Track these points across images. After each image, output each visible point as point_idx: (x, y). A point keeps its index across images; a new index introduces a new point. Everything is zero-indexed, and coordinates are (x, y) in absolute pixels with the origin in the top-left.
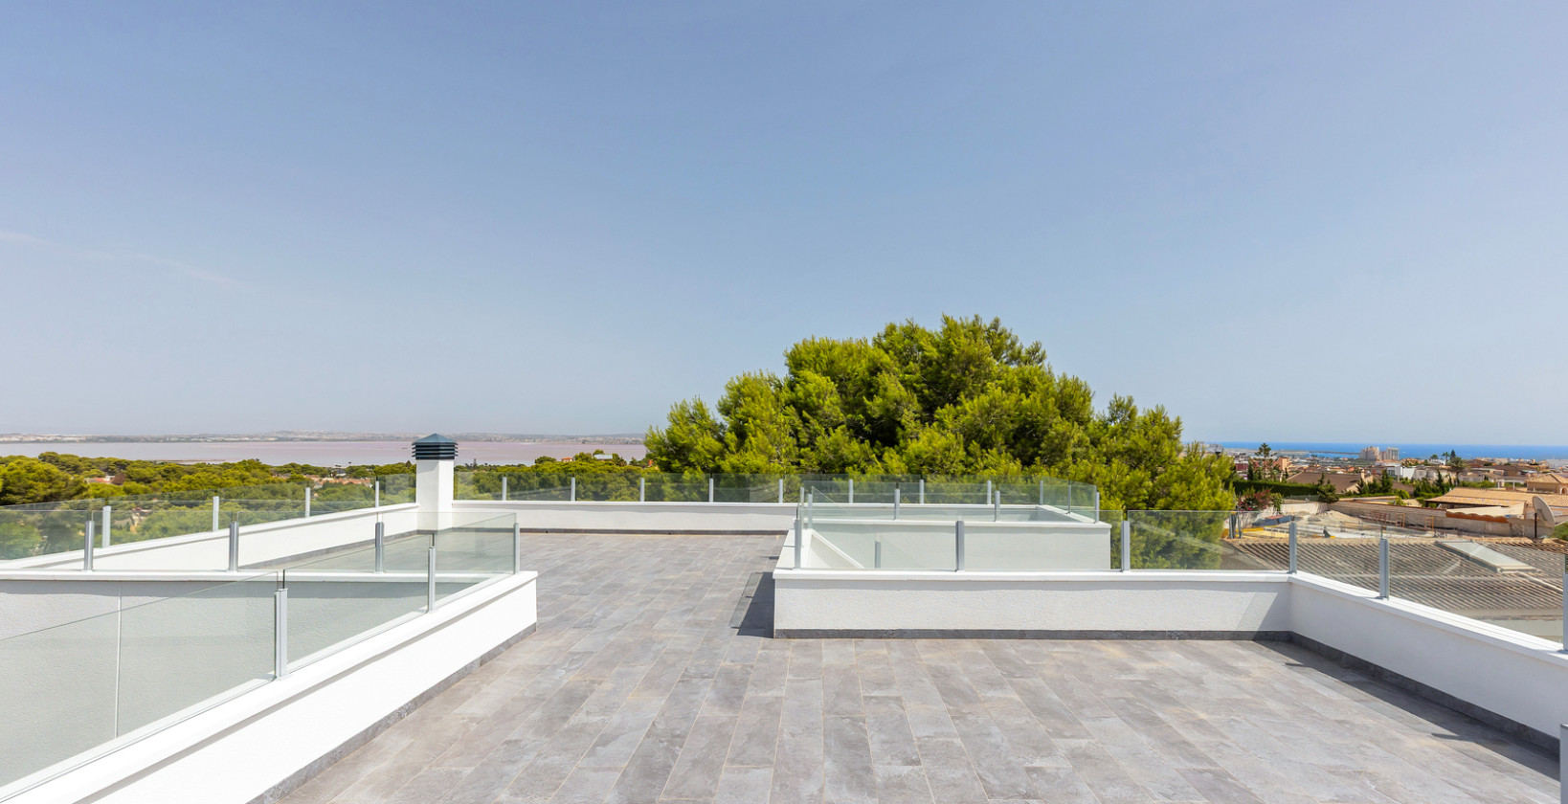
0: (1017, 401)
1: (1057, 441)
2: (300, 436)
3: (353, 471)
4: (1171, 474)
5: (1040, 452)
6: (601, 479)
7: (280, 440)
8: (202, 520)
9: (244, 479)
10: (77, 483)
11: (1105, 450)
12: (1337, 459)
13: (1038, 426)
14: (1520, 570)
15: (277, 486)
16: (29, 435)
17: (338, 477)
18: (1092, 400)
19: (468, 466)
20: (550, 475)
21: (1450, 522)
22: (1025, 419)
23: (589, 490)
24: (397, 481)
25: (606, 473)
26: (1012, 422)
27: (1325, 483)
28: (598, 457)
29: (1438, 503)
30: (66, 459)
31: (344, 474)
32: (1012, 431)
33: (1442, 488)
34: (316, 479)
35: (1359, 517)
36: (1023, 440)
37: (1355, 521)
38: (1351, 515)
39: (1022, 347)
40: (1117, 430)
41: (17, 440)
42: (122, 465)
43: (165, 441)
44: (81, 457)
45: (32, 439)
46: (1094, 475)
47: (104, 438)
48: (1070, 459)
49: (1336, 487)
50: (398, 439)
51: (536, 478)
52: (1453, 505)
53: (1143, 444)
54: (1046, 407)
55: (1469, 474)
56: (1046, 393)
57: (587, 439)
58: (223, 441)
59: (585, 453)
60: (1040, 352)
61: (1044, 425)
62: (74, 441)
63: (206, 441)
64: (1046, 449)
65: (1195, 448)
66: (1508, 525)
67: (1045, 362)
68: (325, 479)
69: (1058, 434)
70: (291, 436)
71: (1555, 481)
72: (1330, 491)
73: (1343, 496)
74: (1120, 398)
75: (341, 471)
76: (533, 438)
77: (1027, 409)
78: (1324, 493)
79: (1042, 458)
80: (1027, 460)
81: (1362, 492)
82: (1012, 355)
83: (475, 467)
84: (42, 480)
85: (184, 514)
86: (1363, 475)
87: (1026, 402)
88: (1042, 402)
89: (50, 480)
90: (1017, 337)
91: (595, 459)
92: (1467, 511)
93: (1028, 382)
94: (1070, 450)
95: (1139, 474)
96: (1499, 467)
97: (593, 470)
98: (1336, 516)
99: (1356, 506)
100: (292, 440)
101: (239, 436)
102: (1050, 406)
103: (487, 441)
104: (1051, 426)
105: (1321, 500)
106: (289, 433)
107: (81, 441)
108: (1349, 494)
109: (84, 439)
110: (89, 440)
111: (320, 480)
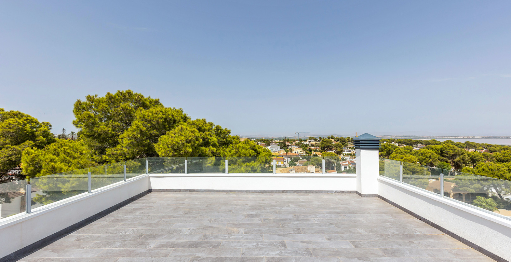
8: (499, 168)
10: (462, 151)
16: (465, 136)
30: (472, 143)
42: (489, 146)
44: (476, 143)
47: (487, 137)
62: (478, 138)
84: (452, 150)
85: (491, 165)
89: (454, 150)
107: (480, 138)
110: (483, 138)
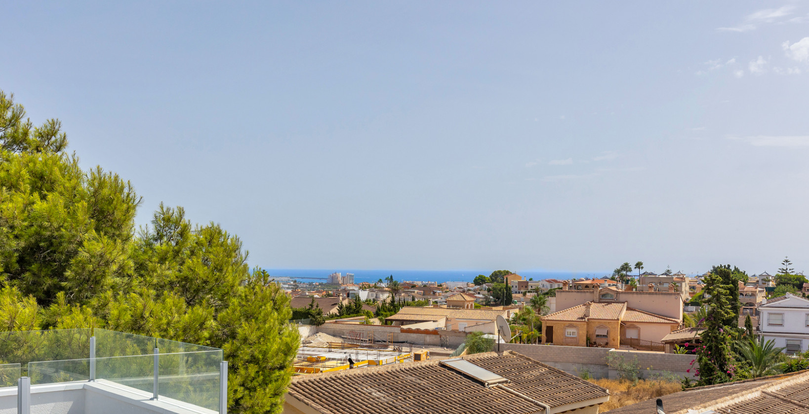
0: (26, 206)
1: (90, 267)
4: (234, 311)
5: (64, 284)
11: (155, 281)
12: (311, 284)
13: (60, 244)
14: (499, 383)
18: (137, 208)
21: (403, 337)
22: (37, 233)
26: (16, 237)
27: (315, 307)
29: (392, 321)
32: (17, 250)
33: (394, 307)
35: (341, 337)
36: (34, 267)
37: (338, 341)
38: (334, 336)
39: (29, 125)
40: (167, 252)
46: (147, 314)
48: (110, 293)
49: (323, 310)
52: (403, 322)
53: (202, 272)
54: (72, 214)
55: (403, 294)
56: (73, 196)
60: (58, 136)
61: (70, 242)
64: (74, 279)
65: (263, 275)
66: (438, 336)
67: (68, 151)
69: (92, 256)
71: (463, 299)
72: (319, 314)
73: (328, 319)
74: (168, 209)
77: (42, 217)
78: (314, 317)
79: (66, 294)
80: (42, 296)
81: (341, 315)
82: (13, 137)
86: (341, 298)
87: (40, 206)
88: (66, 207)
90: (21, 109)
92: (414, 327)
93: (42, 178)
94: (109, 280)
95: (199, 311)
96: (419, 288)
98: (323, 338)
99: (338, 327)
102: (80, 215)
104: (80, 244)
105: (312, 323)
108: (332, 317)
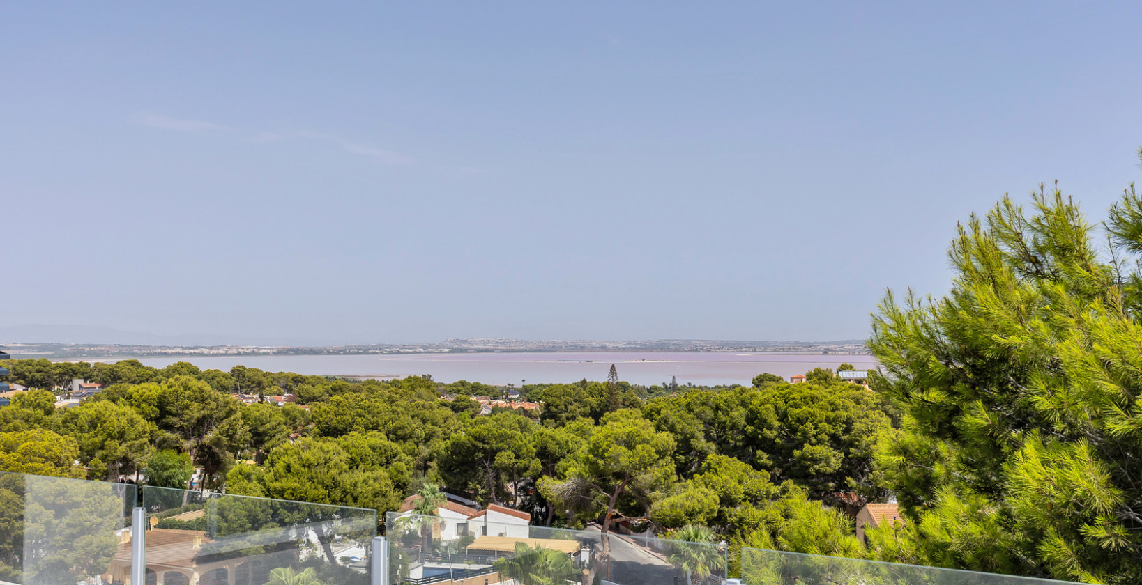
2: (475, 346)
3: (527, 391)
6: (843, 414)
7: (454, 351)
9: (393, 402)
10: (225, 404)
15: (427, 413)
17: (510, 400)
19: (665, 387)
20: (762, 404)
23: (824, 431)
24: (570, 407)
25: (851, 403)
28: (843, 375)
30: (251, 374)
31: (517, 396)
34: (484, 401)
41: (224, 352)
43: (345, 353)
45: (235, 352)
47: (293, 350)
50: (582, 348)
51: (743, 411)
57: (832, 347)
58: (399, 353)
59: (823, 368)
63: (382, 353)
68: (495, 402)
70: (465, 346)
75: (515, 391)
76: (754, 346)
83: (674, 387)
84: (196, 400)
91: (838, 379)
97: (830, 398)
100: (465, 351)
101: (414, 347)
103: (691, 351)
106: (464, 342)
109: (276, 351)
110: (280, 353)
111: (490, 404)
